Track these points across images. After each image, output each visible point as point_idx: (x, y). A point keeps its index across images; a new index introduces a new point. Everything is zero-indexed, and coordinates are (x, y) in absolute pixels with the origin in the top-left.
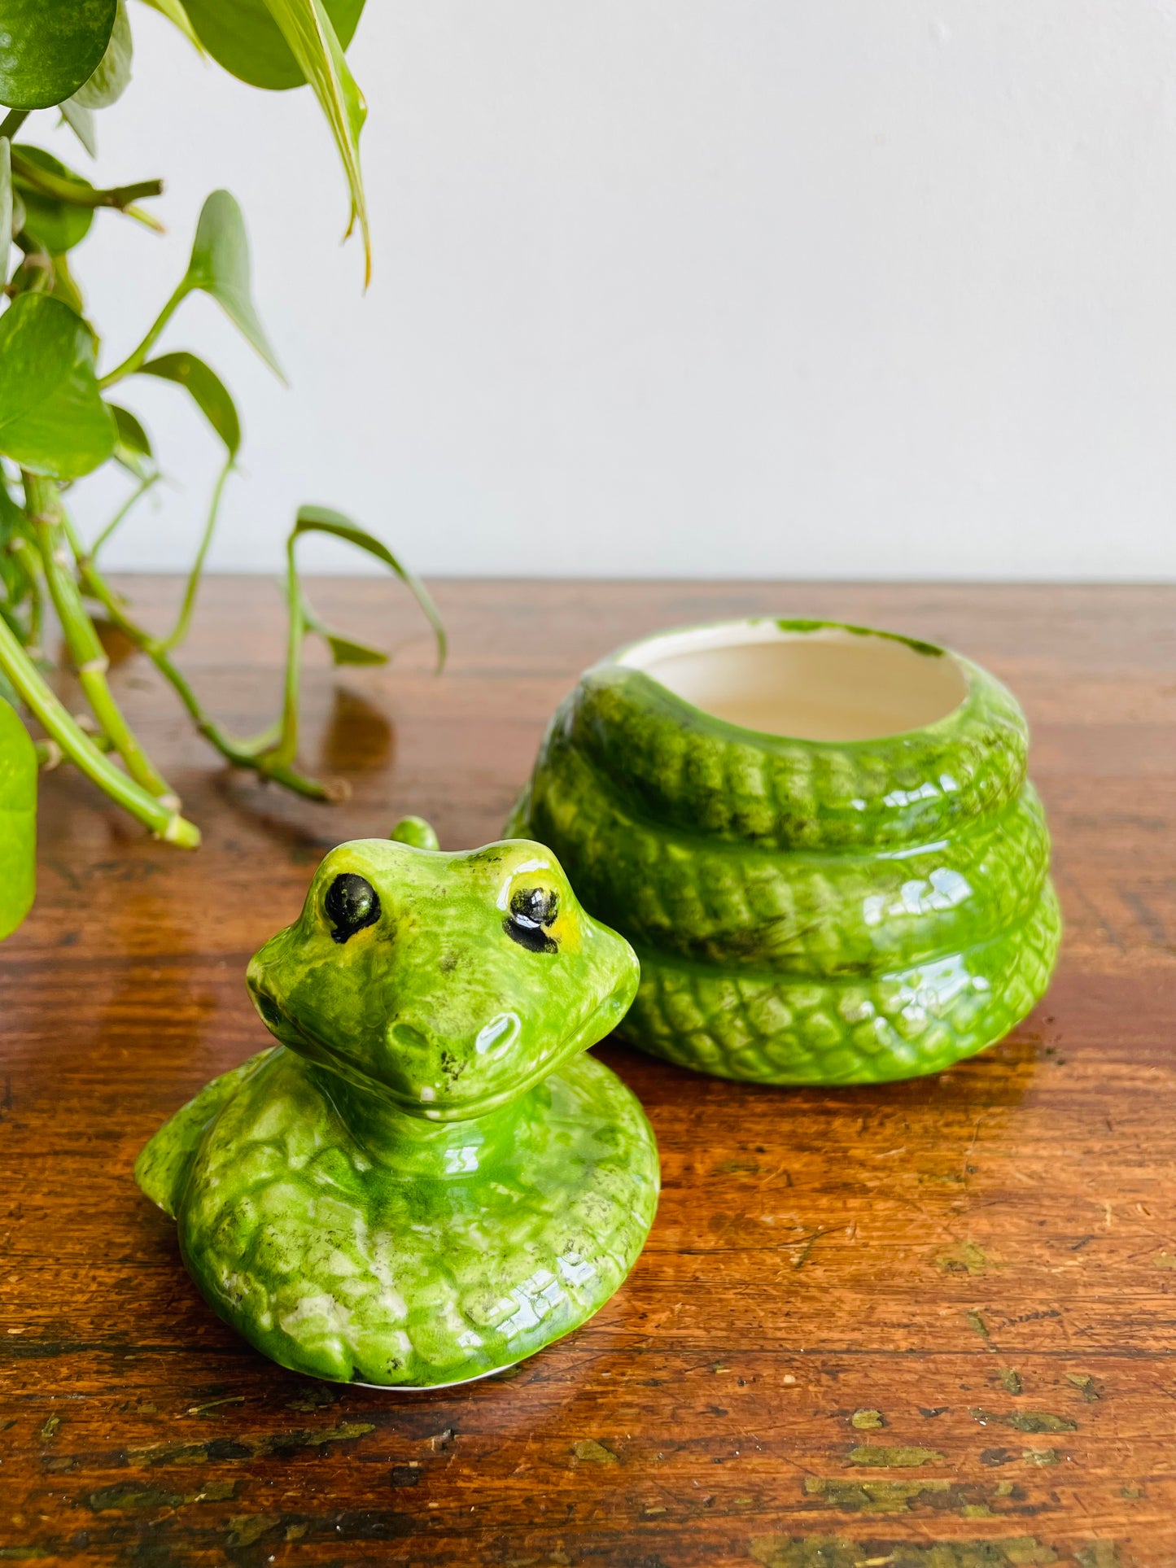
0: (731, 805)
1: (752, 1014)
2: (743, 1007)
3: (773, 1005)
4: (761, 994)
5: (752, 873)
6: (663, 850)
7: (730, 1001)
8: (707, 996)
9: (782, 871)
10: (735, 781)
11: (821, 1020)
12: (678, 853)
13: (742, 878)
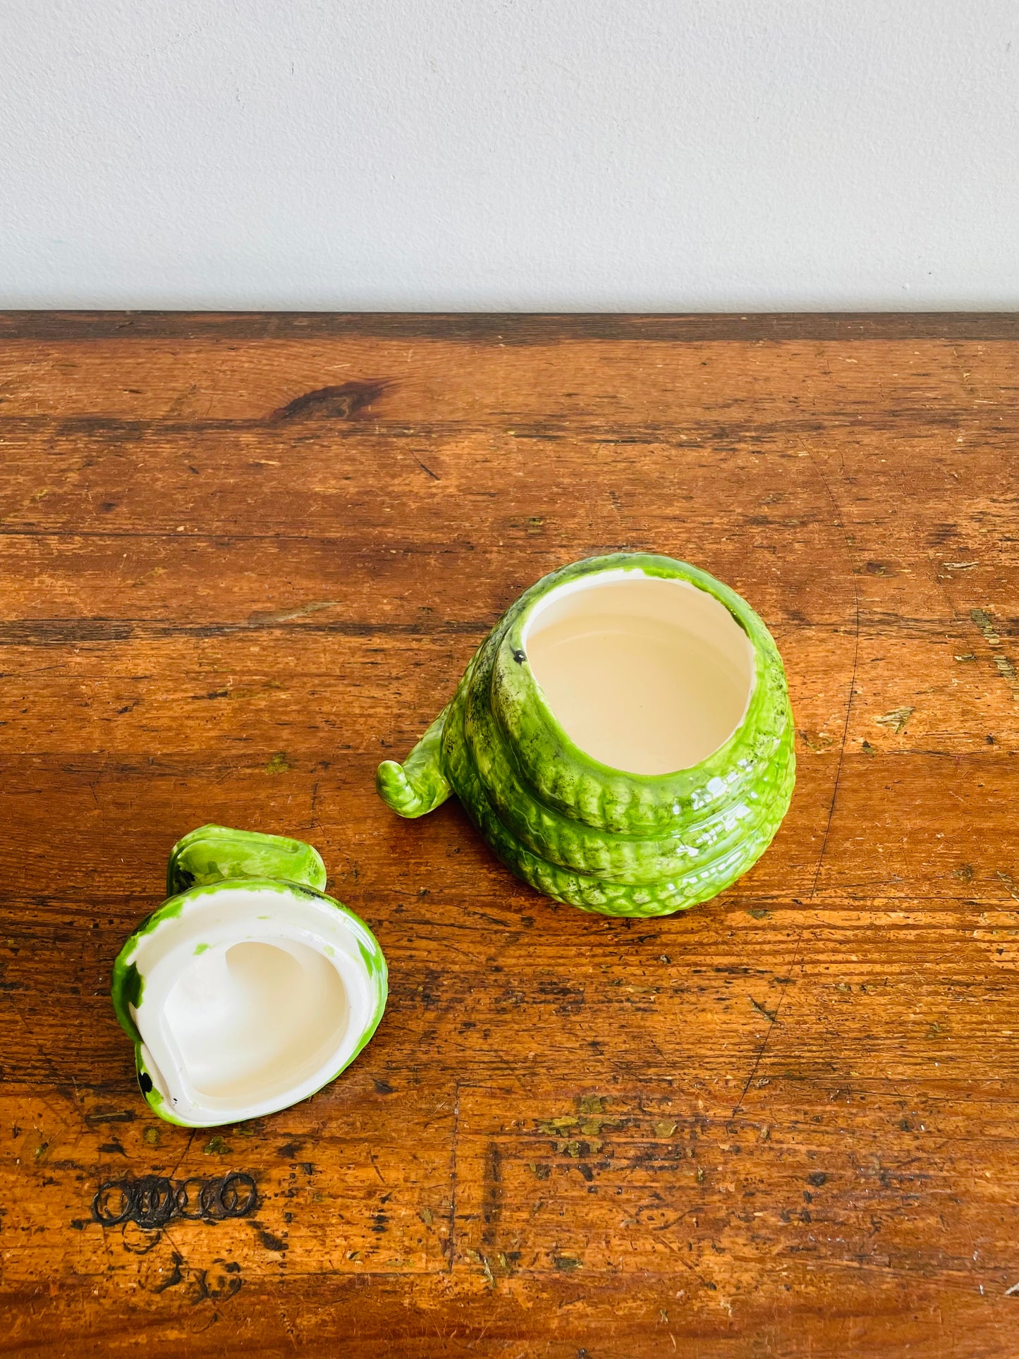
0: (579, 814)
1: (584, 896)
2: (580, 892)
3: (597, 893)
4: (590, 887)
5: (588, 844)
6: (539, 817)
7: (573, 888)
8: (560, 882)
9: (606, 844)
10: (582, 804)
11: (623, 902)
12: (548, 821)
13: (582, 846)
